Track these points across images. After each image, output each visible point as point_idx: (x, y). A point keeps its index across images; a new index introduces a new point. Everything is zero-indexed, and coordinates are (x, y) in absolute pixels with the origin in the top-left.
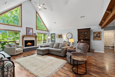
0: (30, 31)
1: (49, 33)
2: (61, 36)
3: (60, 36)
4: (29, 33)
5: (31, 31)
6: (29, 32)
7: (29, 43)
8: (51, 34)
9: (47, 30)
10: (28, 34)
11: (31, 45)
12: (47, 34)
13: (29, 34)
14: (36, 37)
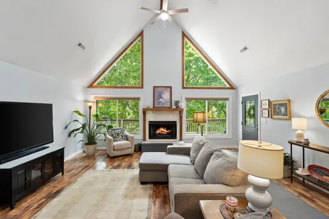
0: (163, 96)
1: (237, 95)
2: (283, 109)
3: (281, 110)
4: (161, 100)
5: (166, 96)
6: (162, 98)
7: (162, 129)
8: (245, 100)
9: (228, 86)
10: (156, 105)
11: (168, 134)
12: (228, 99)
13: (160, 105)
14: (181, 112)
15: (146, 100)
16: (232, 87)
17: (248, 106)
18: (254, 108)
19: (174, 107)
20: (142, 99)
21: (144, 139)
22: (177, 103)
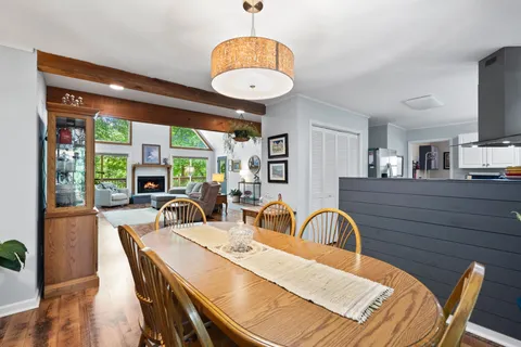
0: (152, 153)
1: (214, 156)
2: (238, 166)
4: (150, 157)
5: (155, 154)
6: (151, 155)
7: (150, 184)
8: (219, 159)
9: (208, 148)
10: (145, 162)
11: (156, 188)
12: (207, 159)
13: (150, 162)
14: (169, 168)
15: (135, 156)
16: (211, 149)
17: (222, 163)
18: (224, 165)
19: (163, 164)
20: (130, 155)
21: (133, 193)
22: (165, 160)
